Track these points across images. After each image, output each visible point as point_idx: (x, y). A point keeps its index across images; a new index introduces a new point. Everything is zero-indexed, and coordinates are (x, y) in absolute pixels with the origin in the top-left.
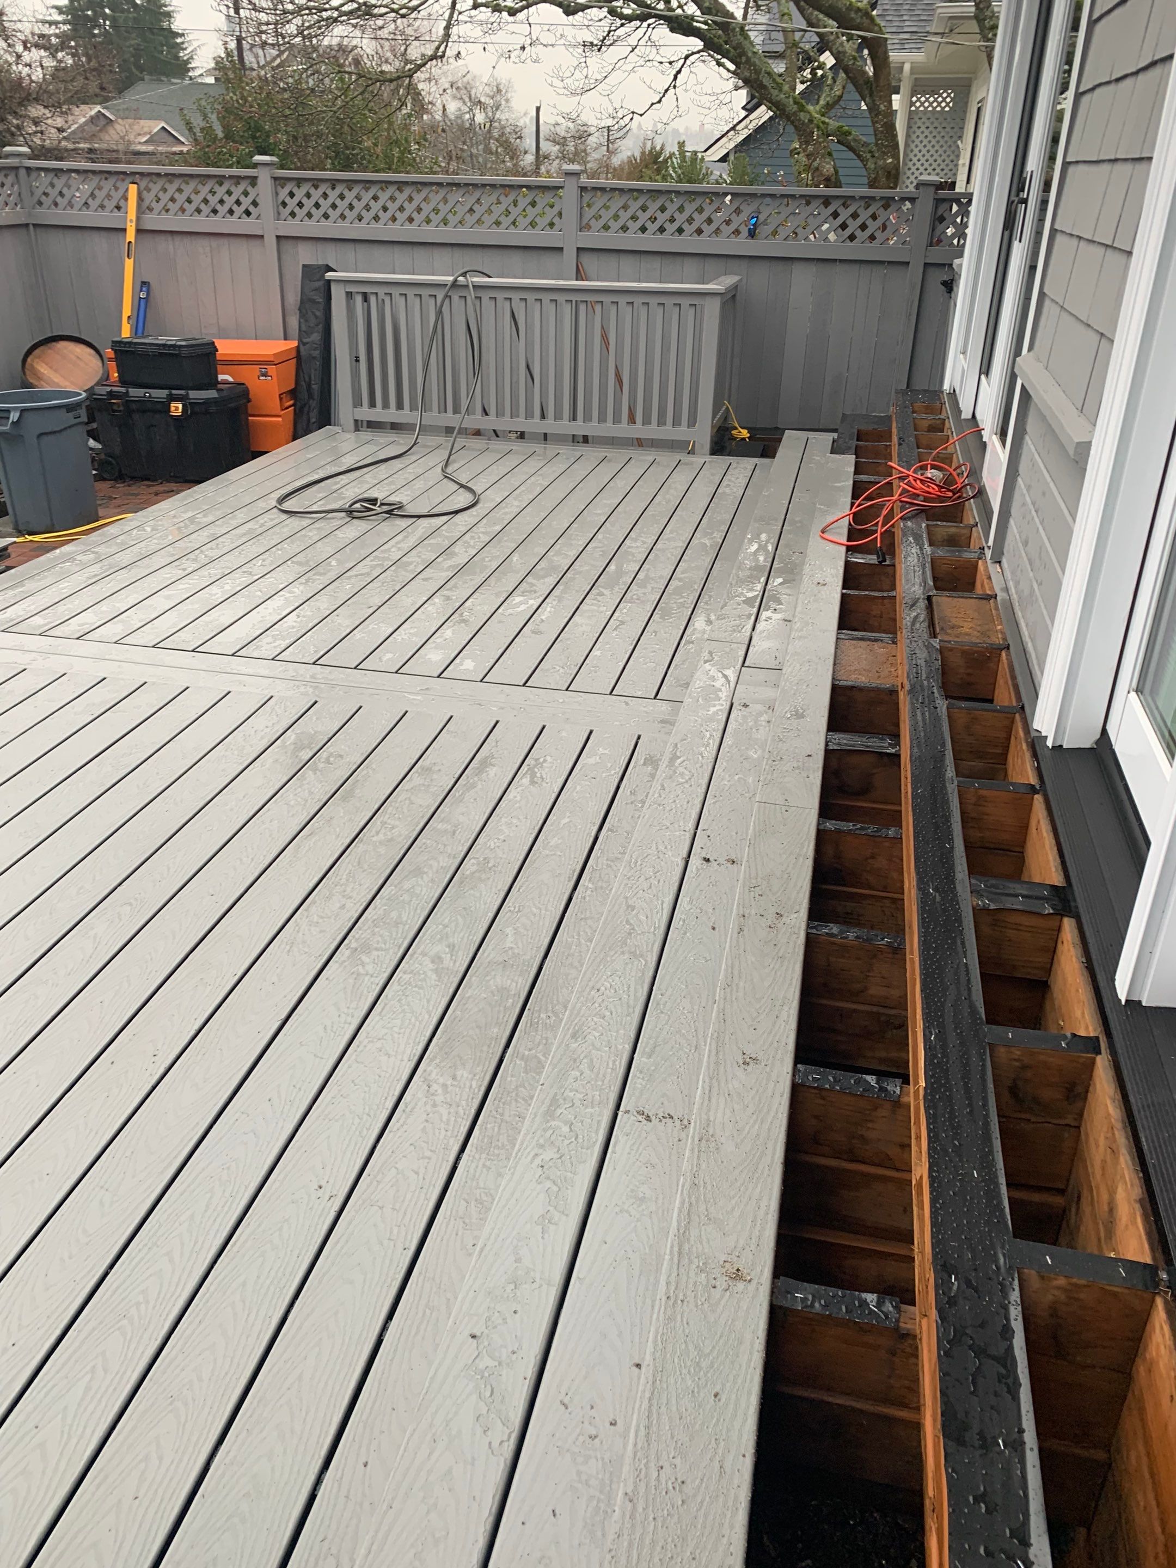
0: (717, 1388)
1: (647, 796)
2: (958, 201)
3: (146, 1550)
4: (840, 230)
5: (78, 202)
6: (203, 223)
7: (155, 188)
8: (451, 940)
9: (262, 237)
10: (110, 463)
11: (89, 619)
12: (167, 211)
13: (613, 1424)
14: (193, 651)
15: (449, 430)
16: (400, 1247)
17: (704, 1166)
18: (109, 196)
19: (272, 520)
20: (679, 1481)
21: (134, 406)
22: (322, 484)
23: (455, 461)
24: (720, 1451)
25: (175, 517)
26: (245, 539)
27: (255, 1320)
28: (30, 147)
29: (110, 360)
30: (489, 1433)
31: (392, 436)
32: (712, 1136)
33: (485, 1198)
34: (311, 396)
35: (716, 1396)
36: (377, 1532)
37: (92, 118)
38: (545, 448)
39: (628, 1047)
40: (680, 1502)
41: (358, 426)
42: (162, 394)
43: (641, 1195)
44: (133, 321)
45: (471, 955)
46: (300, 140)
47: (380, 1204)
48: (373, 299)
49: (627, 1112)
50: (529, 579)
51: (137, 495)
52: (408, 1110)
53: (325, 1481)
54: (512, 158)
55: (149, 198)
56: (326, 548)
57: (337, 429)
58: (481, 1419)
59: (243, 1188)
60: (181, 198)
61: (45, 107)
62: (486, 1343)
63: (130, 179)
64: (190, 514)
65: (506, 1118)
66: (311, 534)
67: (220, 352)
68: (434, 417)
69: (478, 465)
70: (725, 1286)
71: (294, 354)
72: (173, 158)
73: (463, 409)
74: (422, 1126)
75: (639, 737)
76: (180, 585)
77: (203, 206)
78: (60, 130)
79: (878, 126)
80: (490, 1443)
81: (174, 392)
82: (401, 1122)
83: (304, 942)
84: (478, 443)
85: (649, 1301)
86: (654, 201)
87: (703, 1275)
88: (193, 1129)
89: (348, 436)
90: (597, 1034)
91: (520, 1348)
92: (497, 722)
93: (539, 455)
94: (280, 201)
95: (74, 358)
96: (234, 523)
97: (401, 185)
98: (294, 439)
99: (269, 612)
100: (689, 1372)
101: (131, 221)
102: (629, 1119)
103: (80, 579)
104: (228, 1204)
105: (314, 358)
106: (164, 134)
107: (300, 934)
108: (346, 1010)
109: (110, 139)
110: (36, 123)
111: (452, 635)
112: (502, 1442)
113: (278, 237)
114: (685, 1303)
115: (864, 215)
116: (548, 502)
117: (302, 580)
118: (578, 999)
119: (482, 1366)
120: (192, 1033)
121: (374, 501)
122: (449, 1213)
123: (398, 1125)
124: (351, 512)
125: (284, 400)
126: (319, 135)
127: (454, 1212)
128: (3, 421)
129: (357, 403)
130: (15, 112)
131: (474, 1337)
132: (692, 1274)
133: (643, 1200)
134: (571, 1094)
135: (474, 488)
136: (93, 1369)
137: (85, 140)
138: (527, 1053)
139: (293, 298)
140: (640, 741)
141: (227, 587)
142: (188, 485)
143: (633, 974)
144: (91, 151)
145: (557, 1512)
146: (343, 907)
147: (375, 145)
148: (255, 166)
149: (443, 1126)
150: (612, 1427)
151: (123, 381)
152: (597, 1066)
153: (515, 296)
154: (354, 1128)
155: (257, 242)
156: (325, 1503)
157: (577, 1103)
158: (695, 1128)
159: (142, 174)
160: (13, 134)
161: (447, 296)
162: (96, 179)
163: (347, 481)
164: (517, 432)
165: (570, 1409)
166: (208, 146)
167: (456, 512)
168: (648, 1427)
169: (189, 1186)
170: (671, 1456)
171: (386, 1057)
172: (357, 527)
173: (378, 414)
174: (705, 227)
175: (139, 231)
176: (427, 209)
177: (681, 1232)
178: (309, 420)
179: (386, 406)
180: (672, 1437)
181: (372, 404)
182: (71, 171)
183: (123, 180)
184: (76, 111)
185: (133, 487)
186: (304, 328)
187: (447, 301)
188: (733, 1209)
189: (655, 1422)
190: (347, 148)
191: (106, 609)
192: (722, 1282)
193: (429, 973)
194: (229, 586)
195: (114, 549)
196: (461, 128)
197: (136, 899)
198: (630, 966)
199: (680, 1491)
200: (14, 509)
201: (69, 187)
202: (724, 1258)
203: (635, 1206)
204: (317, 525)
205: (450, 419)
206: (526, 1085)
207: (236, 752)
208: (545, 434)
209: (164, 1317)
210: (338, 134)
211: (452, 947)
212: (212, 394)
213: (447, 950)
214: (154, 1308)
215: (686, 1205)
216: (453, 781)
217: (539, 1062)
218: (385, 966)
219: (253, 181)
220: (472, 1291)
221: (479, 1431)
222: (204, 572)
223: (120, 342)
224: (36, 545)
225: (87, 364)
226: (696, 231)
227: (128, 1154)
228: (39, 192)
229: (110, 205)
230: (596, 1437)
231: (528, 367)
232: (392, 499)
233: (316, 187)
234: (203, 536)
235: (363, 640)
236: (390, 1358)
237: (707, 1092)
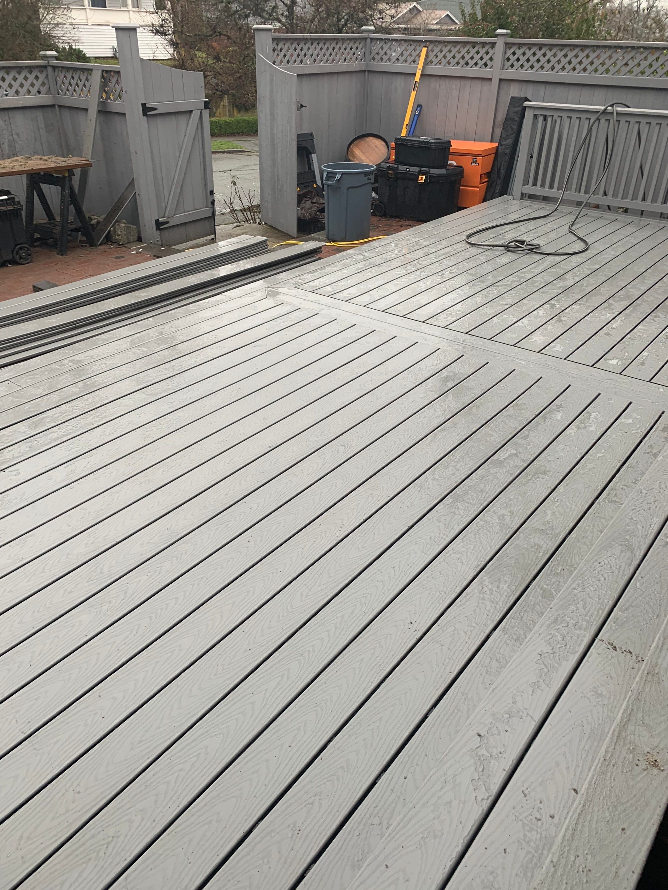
0: (625, 826)
1: (660, 451)
3: (290, 773)
5: (393, 59)
6: (459, 71)
7: (437, 50)
8: (512, 509)
9: (491, 79)
10: (381, 206)
11: (354, 291)
12: (440, 63)
13: (552, 817)
14: (403, 317)
15: (579, 204)
16: (448, 670)
17: (647, 690)
18: (411, 55)
19: (461, 247)
20: (588, 869)
21: (399, 175)
22: (495, 229)
23: (578, 223)
24: (618, 863)
25: (408, 240)
26: (443, 257)
27: (364, 680)
28: (375, 27)
29: (392, 148)
30: (477, 791)
31: (542, 205)
32: (657, 674)
33: (502, 661)
34: (499, 177)
35: (623, 829)
36: (405, 816)
37: (410, 10)
38: (640, 220)
39: (611, 603)
40: (585, 881)
41: (523, 196)
42: (416, 169)
43: (600, 692)
44: (409, 127)
45: (522, 521)
46: (526, 20)
47: (441, 643)
48: (549, 120)
49: (602, 640)
50: (611, 301)
51: (391, 226)
52: (468, 597)
53: (382, 778)
54: (660, 31)
55: (432, 55)
56: (488, 267)
57: (510, 197)
58: (474, 781)
59: (371, 610)
60: (449, 56)
61: (387, 4)
62: (485, 741)
63: (424, 44)
64: (416, 239)
65: (524, 619)
66: (481, 258)
67: (452, 147)
68: (571, 195)
69: (592, 227)
70: (644, 767)
71: (494, 151)
72: (449, 32)
73: (591, 193)
74: (474, 609)
75: (663, 413)
76: (404, 279)
77: (461, 61)
78: (392, 17)
80: (476, 797)
81: (422, 169)
82: (462, 602)
83: (429, 488)
84: (596, 213)
85: (590, 757)
87: (631, 755)
88: (352, 571)
89: (515, 202)
90: (593, 589)
91: (505, 751)
92: (570, 386)
93: (635, 224)
94: (506, 57)
95: (374, 147)
96: (440, 247)
97: (583, 47)
98: (484, 201)
99: (447, 301)
100: (608, 809)
101: (419, 69)
102: (602, 645)
103: (353, 269)
104: (362, 615)
105: (506, 154)
106: (447, 19)
107: (427, 483)
108: (444, 531)
109: (418, 22)
110: (380, 13)
111: (554, 329)
112: (483, 799)
113: (500, 80)
114: (615, 767)
116: (633, 254)
117: (471, 284)
118: (585, 565)
119: (480, 753)
120: (362, 521)
121: (523, 242)
122: (479, 661)
123: (460, 603)
124: (508, 247)
125: (483, 178)
126: (538, 16)
127: (482, 663)
128: (332, 179)
129: (526, 182)
130: (371, 7)
131: (479, 735)
132: (624, 752)
133: (600, 695)
134: (568, 619)
135: (587, 240)
136: (282, 676)
137: (404, 23)
138: (545, 586)
139: (501, 117)
140: (663, 415)
141: (428, 283)
142: (420, 223)
143: (625, 560)
144: (405, 29)
145: (507, 851)
146: (453, 474)
147: (572, 22)
148: (496, 36)
149: (486, 612)
150: (551, 819)
151: (397, 161)
152: (588, 608)
153: (643, 121)
154: (435, 597)
155: (486, 83)
156: (381, 787)
157: (571, 625)
158: (646, 665)
159: (431, 42)
160: (367, 20)
161: (598, 119)
162: (405, 45)
163: (509, 229)
164: (623, 208)
165: (527, 798)
166: (471, 25)
167: (572, 254)
168: (574, 830)
169: (345, 599)
170: (586, 852)
171: (461, 564)
172: (511, 256)
173: (537, 190)
175: (423, 75)
176: (597, 62)
177: (622, 724)
178: (495, 191)
179: (543, 186)
180: (589, 842)
181: (535, 184)
182: (394, 40)
183: (420, 46)
184: (403, 5)
185: (390, 221)
186: (504, 136)
187: (597, 122)
188: (661, 722)
189: (579, 829)
190: (554, 24)
191: (363, 287)
192: (643, 764)
193: (495, 525)
194: (429, 282)
195: (374, 255)
196: (630, 11)
197: (348, 444)
198: (624, 554)
199: (587, 875)
200: (328, 227)
201: (391, 50)
202: (649, 750)
203: (594, 697)
204: (486, 253)
205: (582, 197)
206: (541, 605)
207: (413, 377)
208: (643, 211)
209: (320, 662)
210: (550, 15)
211: (512, 512)
212: (443, 171)
213: (509, 514)
214: (316, 656)
215: (629, 710)
216: (534, 416)
217: (552, 594)
218: (470, 513)
219: (493, 45)
220: (484, 711)
221: (472, 788)
222: (417, 273)
223: (399, 139)
224: (336, 248)
225: (380, 150)
227: (319, 573)
228: (374, 52)
229: (410, 59)
230: (540, 820)
231: (641, 167)
232: (534, 242)
233: (530, 49)
234: (421, 253)
235: (498, 323)
236: (429, 728)
237: (660, 646)
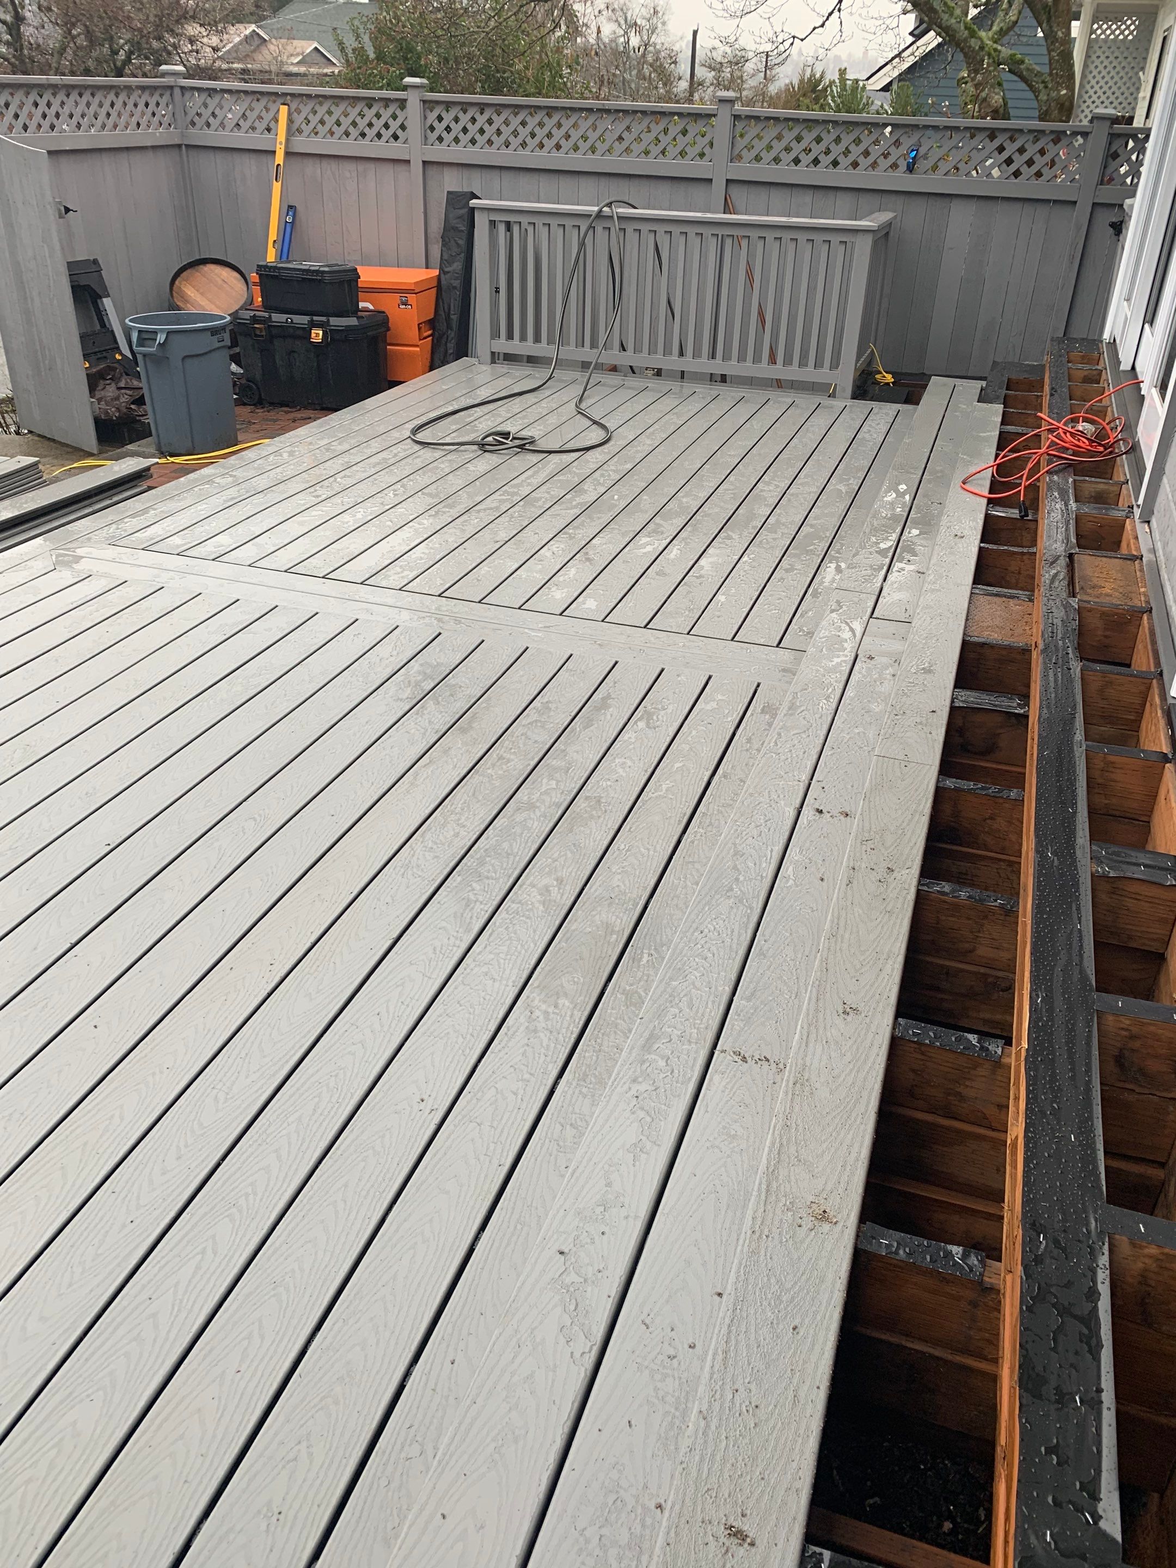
0: (796, 1322)
1: (762, 744)
2: (1134, 137)
3: (246, 1419)
4: (1004, 165)
5: (230, 125)
6: (350, 146)
7: (306, 110)
8: (559, 874)
9: (408, 162)
10: (249, 387)
11: (225, 541)
12: (316, 133)
13: (692, 1347)
14: (323, 577)
15: (585, 365)
16: (495, 1162)
17: (797, 1109)
18: (260, 118)
19: (405, 450)
20: (753, 1405)
21: (274, 331)
22: (457, 416)
23: (589, 397)
24: (795, 1381)
25: (311, 444)
26: (378, 469)
27: (355, 1219)
28: (185, 66)
29: (255, 284)
30: (571, 1344)
31: (527, 370)
32: (807, 1080)
33: (579, 1123)
34: (449, 327)
35: (794, 1329)
36: (460, 1424)
37: (246, 37)
38: (682, 387)
39: (728, 990)
40: (753, 1425)
41: (494, 358)
42: (305, 319)
43: (733, 1132)
44: (278, 245)
45: (577, 890)
46: (451, 62)
47: (478, 1120)
48: (516, 229)
49: (724, 1051)
50: (657, 519)
51: (275, 421)
52: (510, 1033)
53: (414, 1374)
54: (665, 84)
55: (299, 119)
56: (456, 481)
57: (474, 361)
58: (565, 1329)
59: (349, 1095)
60: (330, 121)
61: (201, 25)
62: (573, 1260)
63: (281, 100)
64: (326, 441)
65: (604, 1048)
66: (442, 466)
67: (362, 279)
68: (571, 351)
69: (612, 402)
70: (810, 1225)
71: (435, 284)
72: (323, 80)
73: (601, 346)
74: (521, 1050)
75: (758, 685)
76: (314, 512)
77: (351, 129)
78: (215, 49)
79: (1054, 54)
80: (572, 1353)
81: (315, 318)
82: (503, 1044)
83: (418, 866)
84: (613, 379)
85: (734, 1236)
86: (810, 131)
87: (790, 1214)
88: (305, 1037)
89: (484, 368)
90: (698, 975)
91: (606, 1268)
92: (616, 663)
93: (675, 394)
94: (428, 125)
95: (220, 282)
96: (369, 452)
97: (550, 110)
98: (431, 369)
99: (398, 543)
100: (769, 1304)
101: (281, 143)
102: (725, 1058)
103: (217, 502)
104: (334, 1109)
105: (455, 288)
106: (316, 55)
107: (415, 858)
108: (455, 934)
109: (264, 59)
110: (192, 41)
111: (577, 574)
112: (584, 1353)
113: (424, 162)
114: (770, 1239)
115: (1032, 150)
116: (680, 442)
117: (432, 512)
118: (681, 939)
119: (568, 1280)
120: (308, 945)
121: (506, 435)
122: (544, 1134)
123: (499, 1047)
124: (483, 445)
125: (423, 329)
126: (470, 57)
127: (549, 1134)
128: (150, 342)
129: (495, 334)
130: (172, 31)
131: (562, 1253)
132: (778, 1212)
133: (734, 1137)
134: (670, 1030)
135: (607, 425)
136: (203, 1252)
137: (239, 60)
138: (628, 988)
139: (437, 226)
140: (759, 689)
141: (359, 516)
142: (324, 412)
143: (738, 918)
144: (244, 71)
145: (633, 1423)
146: (457, 835)
147: (527, 68)
148: (405, 88)
149: (543, 1051)
150: (691, 1350)
151: (267, 306)
152: (696, 1005)
153: (661, 229)
154: (457, 1046)
155: (401, 168)
156: (413, 1393)
157: (675, 1038)
158: (790, 1072)
159: (292, 95)
160: (169, 53)
161: (592, 227)
162: (249, 99)
163: (481, 414)
164: (653, 369)
165: (651, 1329)
166: (359, 68)
167: (588, 449)
168: (726, 1352)
169: (298, 1089)
170: (747, 1381)
171: (491, 982)
172: (490, 460)
173: (515, 347)
174: (861, 160)
175: (288, 154)
176: (575, 135)
177: (771, 1170)
178: (446, 351)
179: (523, 338)
180: (749, 1364)
181: (510, 336)
182: (224, 91)
183: (274, 102)
184: (232, 30)
185: (272, 413)
186: (446, 257)
187: (591, 232)
188: (824, 1152)
189: (732, 1348)
190: (498, 71)
191: (242, 532)
192: (808, 1222)
193: (537, 905)
194: (361, 514)
195: (252, 473)
196: (616, 53)
197: (260, 815)
198: (735, 910)
199: (754, 1415)
200: (157, 429)
201: (221, 108)
202: (811, 1198)
203: (726, 1143)
204: (449, 457)
205: (587, 354)
206: (626, 1018)
207: (361, 679)
208: (683, 372)
209: (270, 1209)
210: (489, 56)
211: (560, 881)
212: (353, 321)
213: (555, 883)
214: (261, 1200)
215: (777, 1145)
216: (570, 718)
217: (640, 997)
218: (494, 894)
219: (402, 103)
220: (562, 1211)
221: (562, 1341)
222: (337, 500)
223: (266, 267)
224: (178, 466)
225: (232, 288)
226: (851, 164)
227: (243, 1055)
228: (192, 113)
229: (261, 126)
230: (674, 1357)
231: (669, 302)
232: (525, 433)
233: (465, 112)
234: (337, 464)
235: (489, 574)
236: (480, 1266)
237: (805, 1038)
